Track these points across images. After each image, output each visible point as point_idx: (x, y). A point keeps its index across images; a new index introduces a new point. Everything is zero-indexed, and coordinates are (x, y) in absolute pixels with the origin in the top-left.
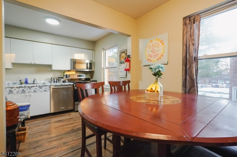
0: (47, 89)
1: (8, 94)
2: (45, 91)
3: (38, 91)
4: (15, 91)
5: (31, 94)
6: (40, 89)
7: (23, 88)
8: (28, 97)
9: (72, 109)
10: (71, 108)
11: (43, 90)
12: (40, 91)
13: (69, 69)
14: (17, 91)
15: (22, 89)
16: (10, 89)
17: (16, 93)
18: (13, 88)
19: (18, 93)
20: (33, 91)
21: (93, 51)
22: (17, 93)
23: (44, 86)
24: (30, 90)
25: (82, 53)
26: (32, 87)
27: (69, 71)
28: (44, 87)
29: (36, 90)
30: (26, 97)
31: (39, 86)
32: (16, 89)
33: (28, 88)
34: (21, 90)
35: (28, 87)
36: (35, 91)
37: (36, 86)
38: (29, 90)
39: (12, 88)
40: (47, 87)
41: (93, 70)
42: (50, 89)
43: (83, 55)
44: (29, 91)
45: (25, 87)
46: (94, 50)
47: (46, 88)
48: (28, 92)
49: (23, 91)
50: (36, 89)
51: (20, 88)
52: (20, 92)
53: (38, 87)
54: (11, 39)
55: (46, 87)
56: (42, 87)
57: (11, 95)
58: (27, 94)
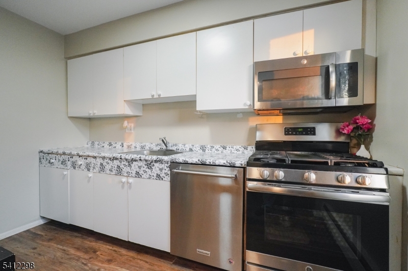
0: (163, 171)
1: (99, 172)
2: (158, 176)
3: (144, 175)
4: (108, 167)
5: (131, 180)
6: (147, 170)
7: (118, 161)
8: (126, 186)
11: (155, 175)
12: (148, 176)
13: (245, 104)
14: (110, 167)
15: (117, 164)
16: (102, 161)
17: (108, 172)
18: (105, 160)
19: (112, 173)
20: (134, 173)
22: (110, 172)
23: (156, 161)
24: (129, 168)
26: (133, 160)
28: (157, 165)
29: (141, 172)
31: (146, 161)
32: (109, 161)
33: (127, 164)
34: (116, 167)
35: (126, 160)
36: (137, 173)
37: (141, 160)
38: (128, 169)
39: (104, 158)
40: (163, 166)
42: (169, 173)
43: (309, 33)
45: (121, 158)
47: (161, 170)
48: (126, 174)
49: (119, 172)
50: (140, 167)
51: (115, 161)
52: (114, 173)
53: (145, 163)
54: (124, 48)
55: (161, 166)
56: (152, 164)
57: (102, 175)
58: (124, 180)
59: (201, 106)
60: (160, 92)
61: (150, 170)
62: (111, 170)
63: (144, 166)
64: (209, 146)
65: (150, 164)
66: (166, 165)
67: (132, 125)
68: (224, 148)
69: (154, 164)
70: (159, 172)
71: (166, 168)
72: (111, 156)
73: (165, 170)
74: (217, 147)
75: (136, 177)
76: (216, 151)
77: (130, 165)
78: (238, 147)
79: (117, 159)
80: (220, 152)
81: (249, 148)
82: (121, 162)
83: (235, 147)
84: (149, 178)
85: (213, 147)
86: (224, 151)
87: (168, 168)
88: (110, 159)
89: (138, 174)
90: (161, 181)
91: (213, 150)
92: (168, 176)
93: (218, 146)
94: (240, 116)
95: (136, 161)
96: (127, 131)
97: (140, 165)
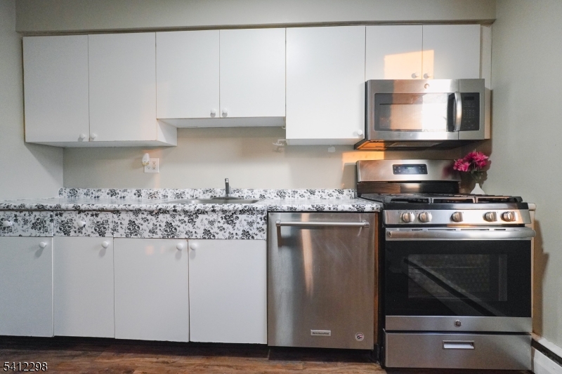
0: (255, 226)
1: (127, 236)
2: (246, 235)
3: (221, 235)
4: (145, 227)
5: (195, 244)
6: (226, 226)
7: (168, 216)
8: (184, 255)
9: (371, 347)
10: (363, 339)
11: (240, 233)
12: (227, 235)
13: (354, 134)
14: (151, 226)
15: (165, 220)
16: (132, 217)
17: (146, 234)
18: (140, 216)
19: (155, 236)
20: (200, 233)
21: (487, 29)
22: (151, 234)
23: (242, 212)
24: (190, 225)
25: (423, 47)
26: (198, 212)
27: (356, 146)
28: (242, 217)
29: (214, 230)
30: (178, 257)
31: (224, 211)
32: (149, 217)
33: (186, 219)
34: (163, 224)
35: (186, 212)
36: (207, 232)
37: (214, 211)
38: (189, 227)
39: (137, 212)
40: (254, 217)
41: (487, 136)
42: (265, 227)
43: (429, 55)
44: (187, 229)
45: (175, 211)
46: (490, 22)
47: (251, 224)
48: (184, 236)
49: (171, 232)
50: (211, 223)
51: (161, 216)
52: (160, 234)
53: (221, 214)
54: (158, 33)
55: (251, 218)
56: (234, 216)
57: (134, 240)
58: (182, 244)
59: (292, 134)
60: (226, 110)
61: (230, 226)
62: (152, 232)
63: (220, 219)
64: (290, 191)
65: (232, 216)
66: (260, 216)
67: (158, 161)
68: (312, 193)
69: (239, 216)
70: (247, 228)
71: (259, 220)
72: (153, 207)
73: (258, 223)
74: (301, 191)
75: (204, 238)
76: (300, 198)
77: (192, 221)
78: (331, 192)
79: (165, 212)
80: (306, 198)
81: (346, 192)
82: (174, 216)
83: (326, 191)
84: (229, 238)
85: (295, 192)
86: (312, 196)
87: (263, 221)
88: (151, 213)
89: (208, 234)
90: (251, 241)
91: (297, 195)
92: (262, 233)
93: (303, 191)
94: (332, 150)
95: (204, 212)
96: (146, 170)
97: (211, 219)
